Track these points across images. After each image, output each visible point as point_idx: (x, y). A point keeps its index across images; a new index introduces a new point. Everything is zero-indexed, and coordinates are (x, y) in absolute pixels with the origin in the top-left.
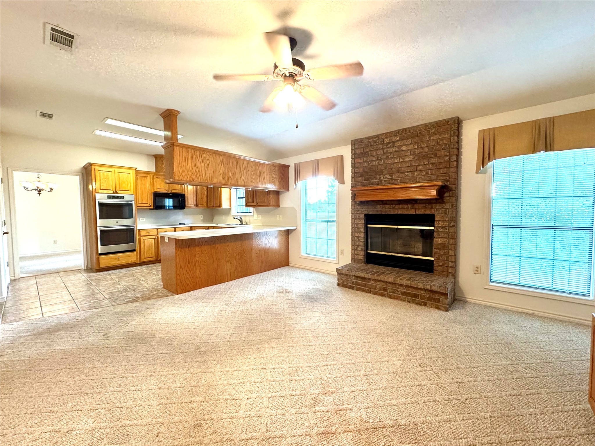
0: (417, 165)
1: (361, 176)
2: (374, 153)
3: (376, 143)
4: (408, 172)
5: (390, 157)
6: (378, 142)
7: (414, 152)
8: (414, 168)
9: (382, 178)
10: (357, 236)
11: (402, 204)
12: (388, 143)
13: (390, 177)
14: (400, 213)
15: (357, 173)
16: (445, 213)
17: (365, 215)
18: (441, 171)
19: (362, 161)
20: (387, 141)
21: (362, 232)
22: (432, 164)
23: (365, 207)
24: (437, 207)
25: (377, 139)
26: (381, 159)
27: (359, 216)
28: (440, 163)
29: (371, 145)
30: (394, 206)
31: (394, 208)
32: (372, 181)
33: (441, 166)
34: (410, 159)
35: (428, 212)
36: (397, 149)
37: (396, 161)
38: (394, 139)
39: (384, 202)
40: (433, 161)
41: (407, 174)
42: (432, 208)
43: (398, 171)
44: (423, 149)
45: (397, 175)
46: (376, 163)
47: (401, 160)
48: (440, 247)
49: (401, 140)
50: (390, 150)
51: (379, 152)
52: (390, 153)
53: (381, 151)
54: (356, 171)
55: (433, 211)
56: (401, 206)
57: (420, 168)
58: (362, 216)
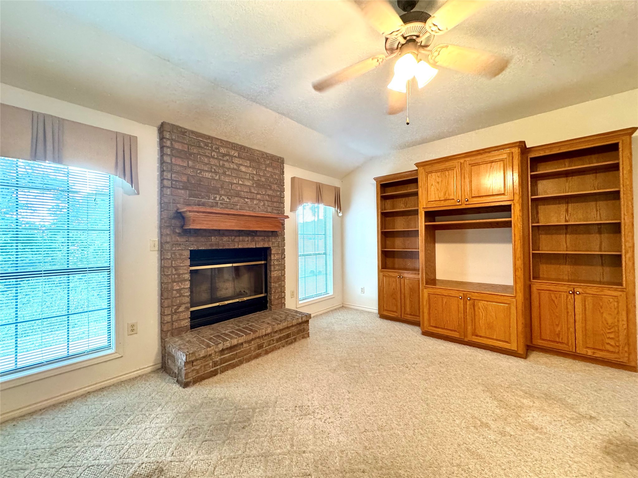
0: (256, 192)
1: (185, 188)
2: (206, 160)
3: (208, 146)
4: (247, 198)
5: (227, 173)
6: (212, 147)
7: (253, 177)
8: (254, 196)
9: (218, 199)
10: (178, 288)
11: (242, 236)
12: (224, 155)
13: (228, 200)
14: (240, 247)
15: (176, 181)
16: (278, 246)
17: (191, 251)
18: (275, 204)
19: (185, 164)
20: (223, 150)
21: (186, 280)
22: (268, 195)
23: (192, 239)
24: (273, 240)
25: (209, 141)
26: (215, 172)
27: (181, 255)
28: (274, 197)
29: (200, 147)
30: (233, 238)
31: (233, 241)
32: (203, 200)
33: (275, 200)
34: (249, 184)
35: (266, 245)
36: (235, 167)
37: (235, 182)
38: (232, 152)
39: (221, 232)
40: (270, 192)
41: (246, 200)
42: (269, 241)
43: (238, 195)
44: (260, 177)
45: (236, 199)
46: (208, 175)
47: (240, 182)
48: (276, 280)
49: (239, 157)
50: (227, 164)
51: (213, 161)
52: (229, 169)
53: (216, 161)
54: (175, 177)
55: (271, 245)
56: (241, 238)
57: (259, 196)
58: (187, 254)
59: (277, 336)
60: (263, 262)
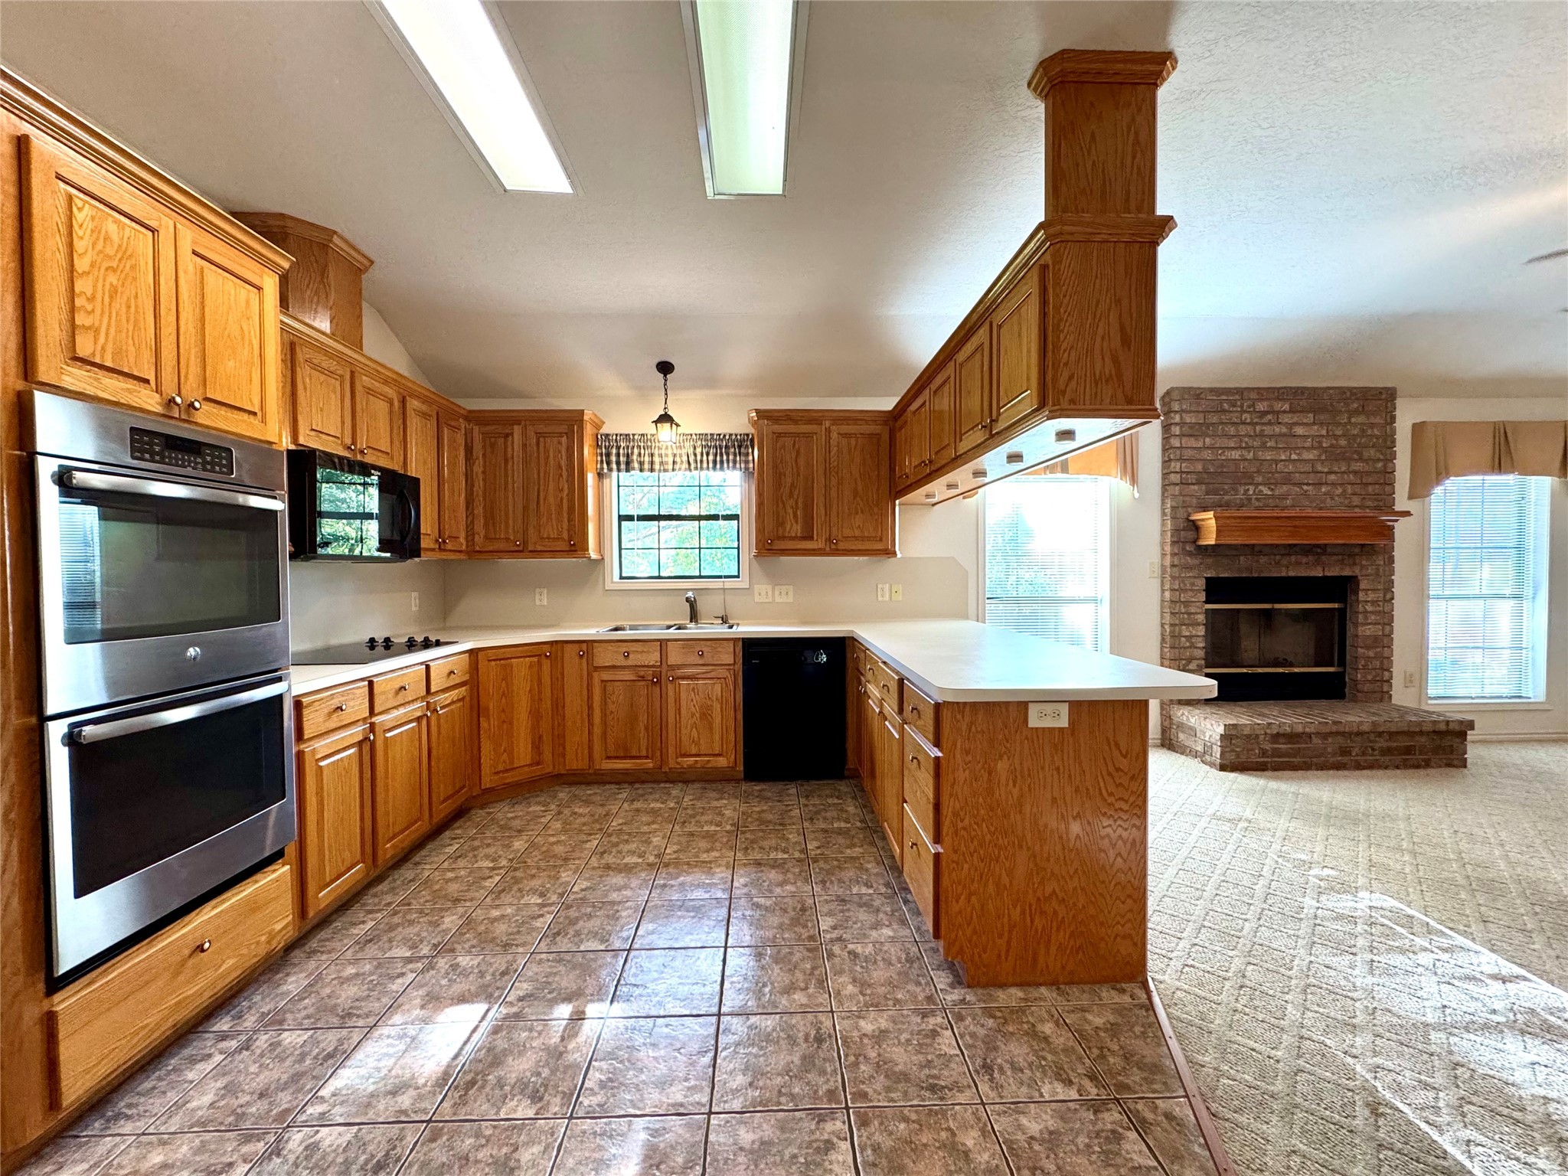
0: (1326, 470)
1: (1199, 483)
2: (1232, 430)
3: (1234, 406)
4: (1308, 484)
5: (1269, 444)
6: (1242, 407)
7: (1320, 442)
8: (1321, 478)
9: (1251, 492)
10: (1188, 634)
11: (1296, 553)
12: (1265, 413)
13: (1270, 493)
14: (1292, 574)
15: (1188, 473)
16: (1377, 574)
17: (1207, 578)
18: (1370, 489)
19: (1200, 444)
20: (1261, 406)
21: (1199, 624)
22: (1355, 473)
23: (1209, 560)
24: (1364, 562)
25: (1237, 397)
26: (1248, 448)
27: (1193, 584)
28: (1368, 473)
29: (1224, 411)
30: (1278, 557)
31: (1278, 563)
32: (1226, 497)
33: (1370, 480)
34: (1311, 457)
35: (1347, 572)
36: (1284, 430)
37: (1283, 458)
38: (1278, 406)
39: (1257, 549)
40: (1357, 466)
41: (1305, 487)
42: (1355, 564)
43: (1288, 480)
44: (1336, 440)
45: (1285, 488)
46: (1235, 455)
47: (1294, 457)
48: (1369, 642)
49: (1292, 411)
50: (1268, 430)
51: (1243, 430)
52: (1271, 437)
53: (1249, 428)
54: (1186, 467)
55: (1357, 571)
56: (1293, 558)
57: (1332, 477)
58: (1201, 584)
59: (1382, 743)
60: (1336, 606)
